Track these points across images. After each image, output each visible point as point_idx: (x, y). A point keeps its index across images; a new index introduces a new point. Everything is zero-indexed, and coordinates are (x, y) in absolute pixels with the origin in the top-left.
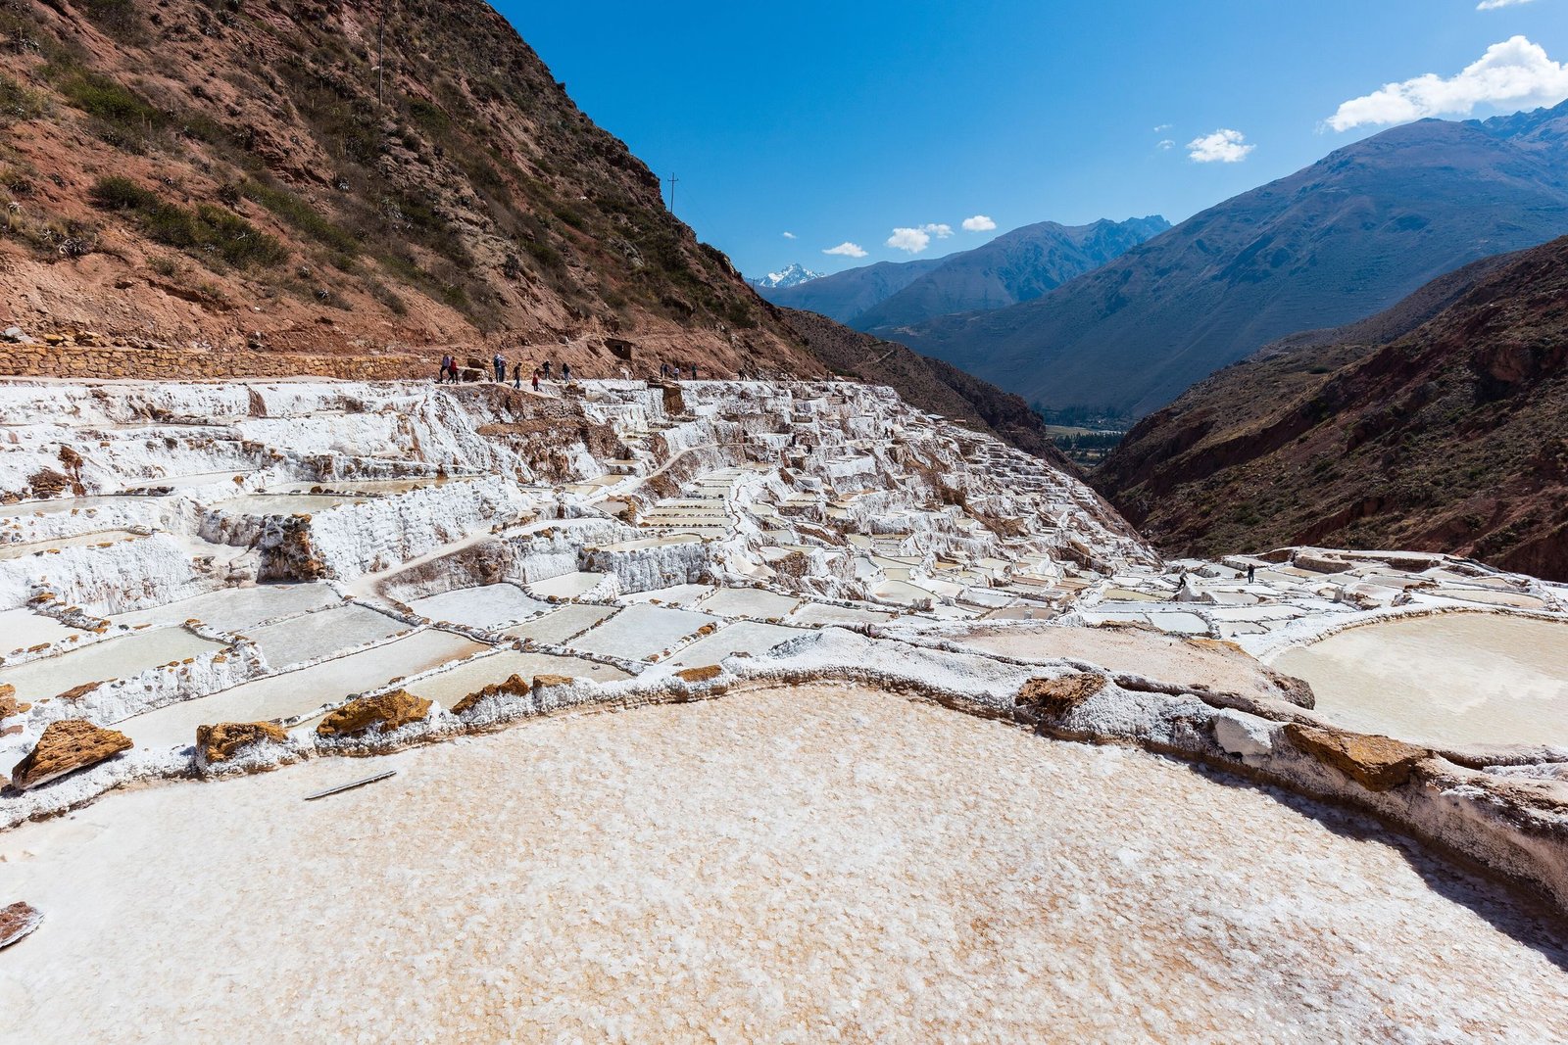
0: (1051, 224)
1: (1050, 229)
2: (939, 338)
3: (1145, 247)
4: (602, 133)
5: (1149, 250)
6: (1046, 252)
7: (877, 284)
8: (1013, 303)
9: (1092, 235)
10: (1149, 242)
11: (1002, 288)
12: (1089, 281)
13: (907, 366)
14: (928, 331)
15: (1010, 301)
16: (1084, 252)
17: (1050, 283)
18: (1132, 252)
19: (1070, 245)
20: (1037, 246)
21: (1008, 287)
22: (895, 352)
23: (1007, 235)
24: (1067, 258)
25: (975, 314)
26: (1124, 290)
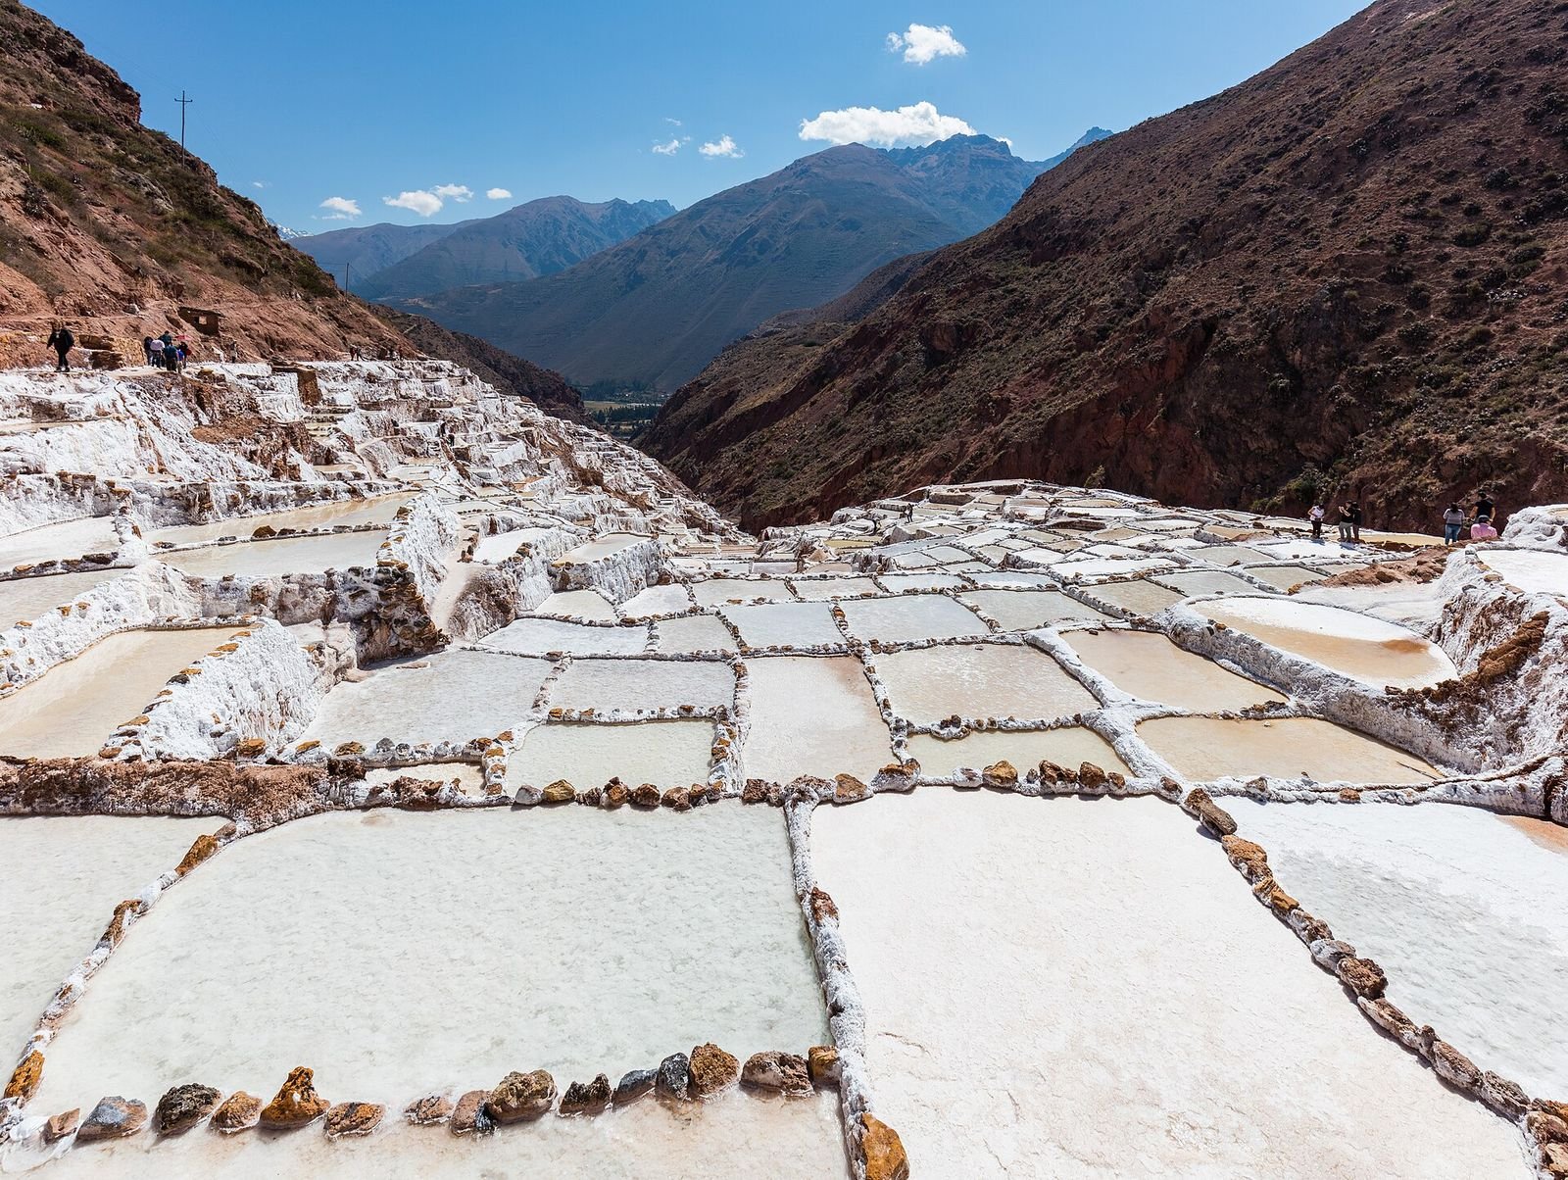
0: (569, 199)
1: (567, 203)
2: (458, 311)
3: (657, 229)
4: (35, 18)
5: (660, 232)
6: (565, 227)
7: (378, 248)
8: (535, 276)
9: (608, 213)
10: (659, 224)
11: (523, 261)
12: (608, 258)
13: (435, 342)
14: (444, 304)
15: (532, 274)
16: (601, 229)
17: (571, 258)
18: (646, 232)
19: (588, 221)
20: (556, 220)
21: (528, 259)
22: (419, 326)
23: (523, 206)
24: (586, 233)
25: (496, 286)
26: (641, 268)
